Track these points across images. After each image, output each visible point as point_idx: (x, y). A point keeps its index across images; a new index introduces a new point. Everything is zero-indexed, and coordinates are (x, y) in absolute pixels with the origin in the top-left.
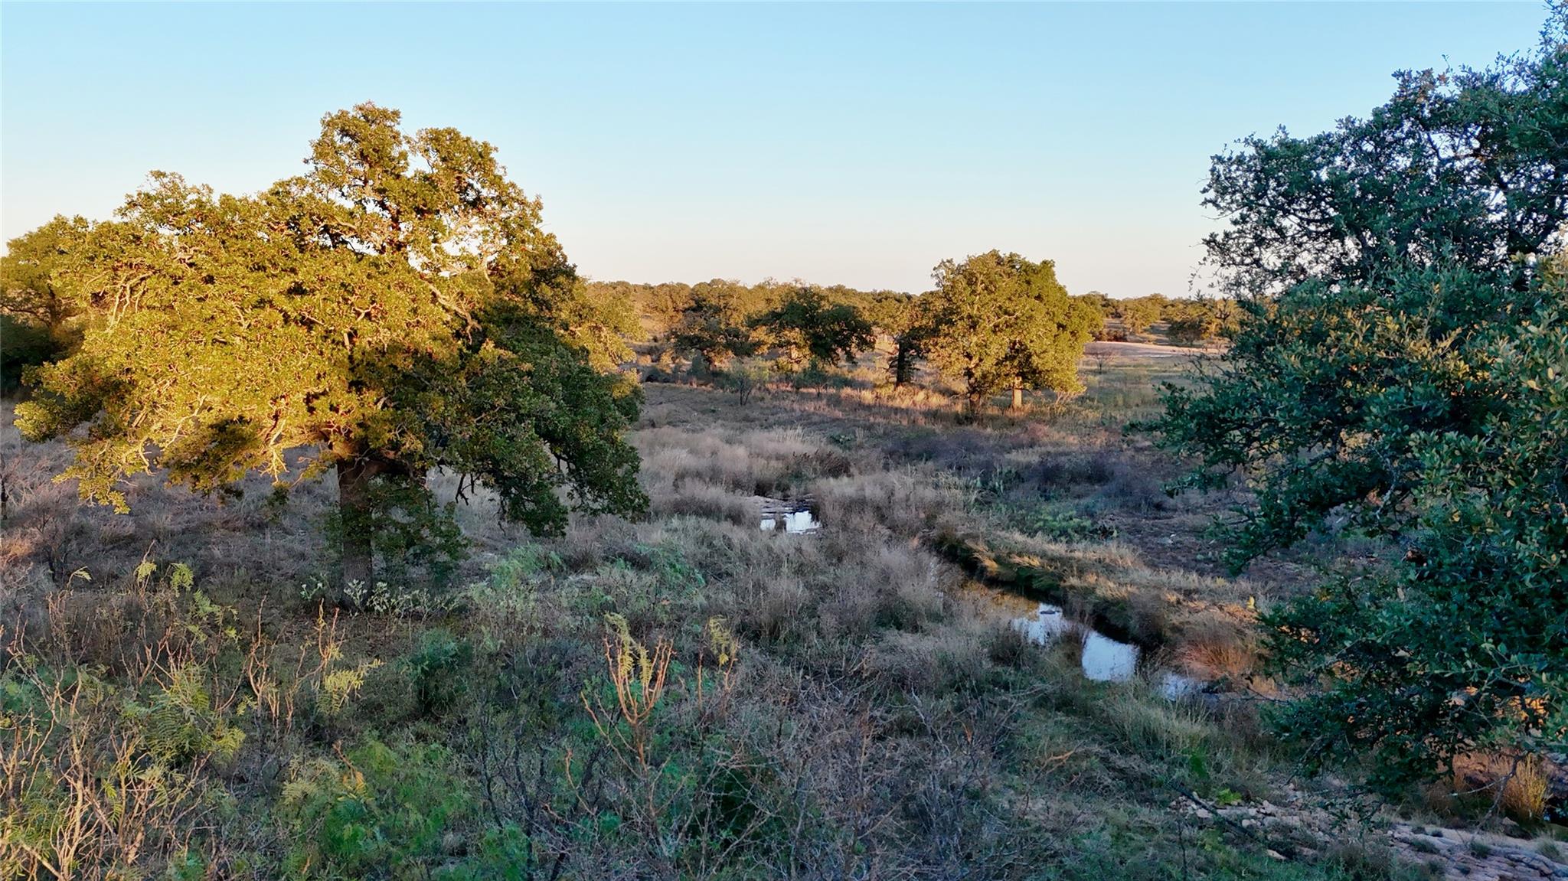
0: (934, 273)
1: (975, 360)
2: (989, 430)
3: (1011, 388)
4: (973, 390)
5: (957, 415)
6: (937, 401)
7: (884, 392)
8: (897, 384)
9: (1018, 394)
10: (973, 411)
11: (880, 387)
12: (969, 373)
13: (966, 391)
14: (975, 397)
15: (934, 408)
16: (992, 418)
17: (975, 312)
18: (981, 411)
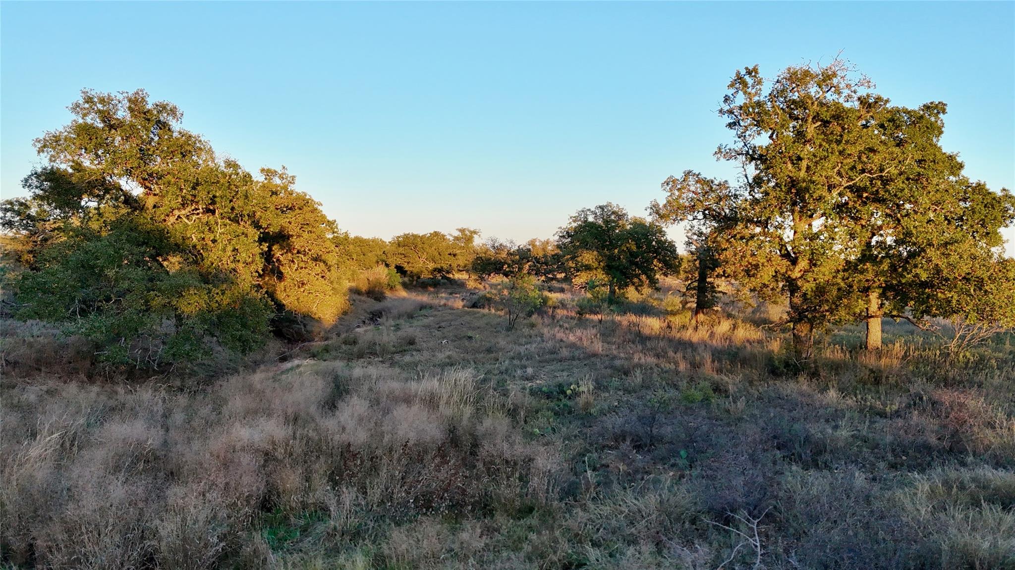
0: (726, 108)
1: (803, 264)
2: (832, 394)
3: (865, 317)
4: (798, 315)
5: (769, 358)
6: (745, 333)
7: (677, 320)
8: (696, 312)
9: (875, 326)
10: (798, 353)
11: (673, 313)
12: (792, 286)
13: (785, 317)
14: (803, 329)
15: (738, 344)
16: (836, 367)
17: (803, 174)
18: (813, 353)
